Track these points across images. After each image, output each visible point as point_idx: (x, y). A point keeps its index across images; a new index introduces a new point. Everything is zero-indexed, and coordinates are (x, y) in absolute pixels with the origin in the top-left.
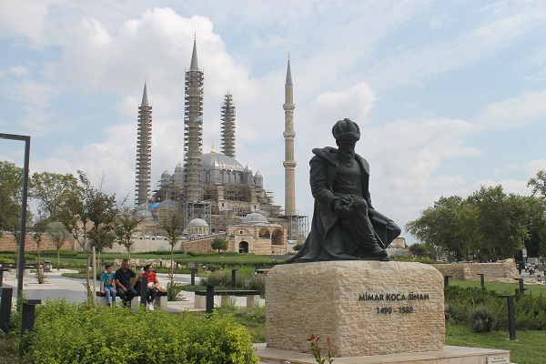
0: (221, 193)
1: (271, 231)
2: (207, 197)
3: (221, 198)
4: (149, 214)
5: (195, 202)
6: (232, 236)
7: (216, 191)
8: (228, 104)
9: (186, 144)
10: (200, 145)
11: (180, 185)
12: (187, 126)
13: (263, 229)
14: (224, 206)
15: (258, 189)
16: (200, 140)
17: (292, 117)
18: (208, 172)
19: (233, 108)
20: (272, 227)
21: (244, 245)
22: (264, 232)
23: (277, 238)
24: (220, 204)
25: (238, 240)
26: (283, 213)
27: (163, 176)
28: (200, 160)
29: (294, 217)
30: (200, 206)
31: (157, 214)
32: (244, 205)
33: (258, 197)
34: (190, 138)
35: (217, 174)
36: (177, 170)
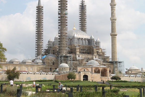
0: (78, 50)
1: (101, 69)
2: (70, 52)
3: (78, 53)
4: (41, 61)
5: (64, 55)
6: (80, 72)
7: (75, 49)
8: (82, 4)
9: (59, 25)
10: (67, 25)
11: (57, 46)
12: (60, 16)
13: (97, 68)
14: (80, 57)
15: (97, 48)
16: (66, 23)
17: (115, 10)
18: (71, 40)
19: (85, 6)
20: (101, 67)
21: (86, 77)
22: (97, 70)
23: (104, 73)
24: (77, 56)
25: (82, 74)
26: (111, 60)
27: (49, 42)
28: (66, 33)
29: (116, 62)
30: (67, 57)
31: (45, 61)
32: (90, 56)
33: (97, 52)
34: (61, 22)
35: (76, 41)
36: (56, 39)
